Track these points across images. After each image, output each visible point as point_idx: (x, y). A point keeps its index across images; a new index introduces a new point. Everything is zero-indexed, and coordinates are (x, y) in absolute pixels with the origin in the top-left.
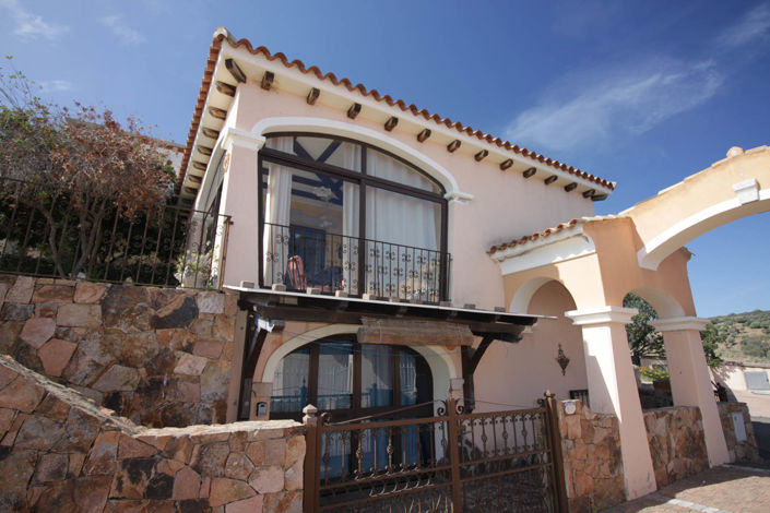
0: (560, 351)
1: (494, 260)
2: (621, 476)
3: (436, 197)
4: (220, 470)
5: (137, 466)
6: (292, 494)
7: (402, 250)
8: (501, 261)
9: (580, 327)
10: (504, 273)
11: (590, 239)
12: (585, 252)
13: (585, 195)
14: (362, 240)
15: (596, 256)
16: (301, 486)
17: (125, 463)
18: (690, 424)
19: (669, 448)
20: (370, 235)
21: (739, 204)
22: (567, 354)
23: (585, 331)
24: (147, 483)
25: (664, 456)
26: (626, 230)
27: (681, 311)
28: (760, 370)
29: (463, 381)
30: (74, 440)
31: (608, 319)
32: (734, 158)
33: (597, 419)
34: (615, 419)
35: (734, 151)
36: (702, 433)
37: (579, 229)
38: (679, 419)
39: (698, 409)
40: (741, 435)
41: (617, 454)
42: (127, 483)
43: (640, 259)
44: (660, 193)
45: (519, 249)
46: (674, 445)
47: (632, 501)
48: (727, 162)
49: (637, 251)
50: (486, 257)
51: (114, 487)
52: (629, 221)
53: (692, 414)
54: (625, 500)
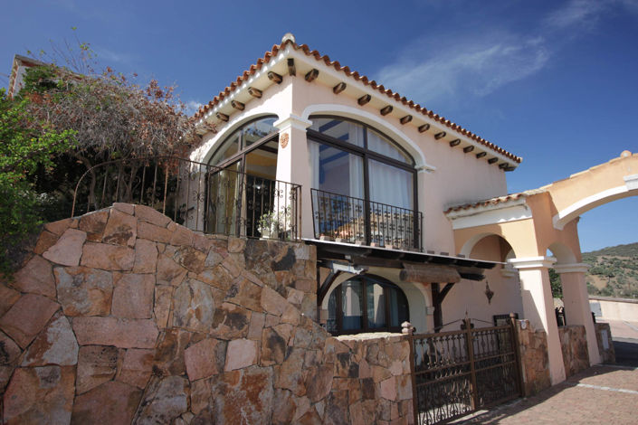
0: (487, 287)
1: (448, 218)
2: (548, 370)
3: (409, 167)
4: (376, 362)
5: (343, 358)
6: (406, 376)
7: (394, 209)
8: (453, 219)
9: (518, 269)
10: (454, 228)
11: (528, 208)
12: (524, 217)
13: (501, 166)
14: (367, 201)
15: (532, 221)
16: (410, 371)
17: (338, 355)
18: (580, 337)
19: (571, 352)
20: (373, 197)
21: (627, 190)
22: (491, 289)
23: (521, 273)
24: (348, 368)
25: (568, 357)
26: (546, 200)
27: (574, 259)
28: (596, 301)
29: (433, 309)
30: (317, 342)
31: (541, 265)
32: (626, 158)
33: (536, 332)
34: (544, 333)
35: (626, 154)
36: (586, 342)
37: (523, 201)
38: (575, 333)
39: (584, 327)
40: (606, 346)
41: (546, 355)
42: (341, 369)
43: (554, 222)
44: (572, 176)
45: (471, 211)
46: (573, 350)
47: (555, 386)
48: (620, 161)
49: (553, 216)
50: (443, 215)
51: (335, 371)
52: (548, 195)
53: (581, 331)
54: (550, 386)
